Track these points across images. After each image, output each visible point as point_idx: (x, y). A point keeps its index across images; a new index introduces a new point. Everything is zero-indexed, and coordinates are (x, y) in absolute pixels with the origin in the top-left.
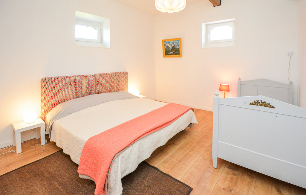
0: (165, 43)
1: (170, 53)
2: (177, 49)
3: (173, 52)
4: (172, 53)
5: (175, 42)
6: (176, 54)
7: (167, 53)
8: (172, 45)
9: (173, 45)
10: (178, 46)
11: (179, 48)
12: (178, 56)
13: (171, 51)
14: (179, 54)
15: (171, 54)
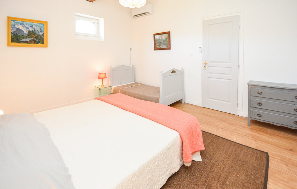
0: (13, 23)
1: (24, 40)
2: (38, 35)
3: (30, 39)
4: (28, 40)
5: (35, 25)
6: (35, 42)
7: (17, 39)
8: (28, 29)
9: (31, 29)
10: (41, 31)
11: (43, 35)
12: (40, 45)
13: (26, 38)
14: (43, 43)
15: (26, 42)
